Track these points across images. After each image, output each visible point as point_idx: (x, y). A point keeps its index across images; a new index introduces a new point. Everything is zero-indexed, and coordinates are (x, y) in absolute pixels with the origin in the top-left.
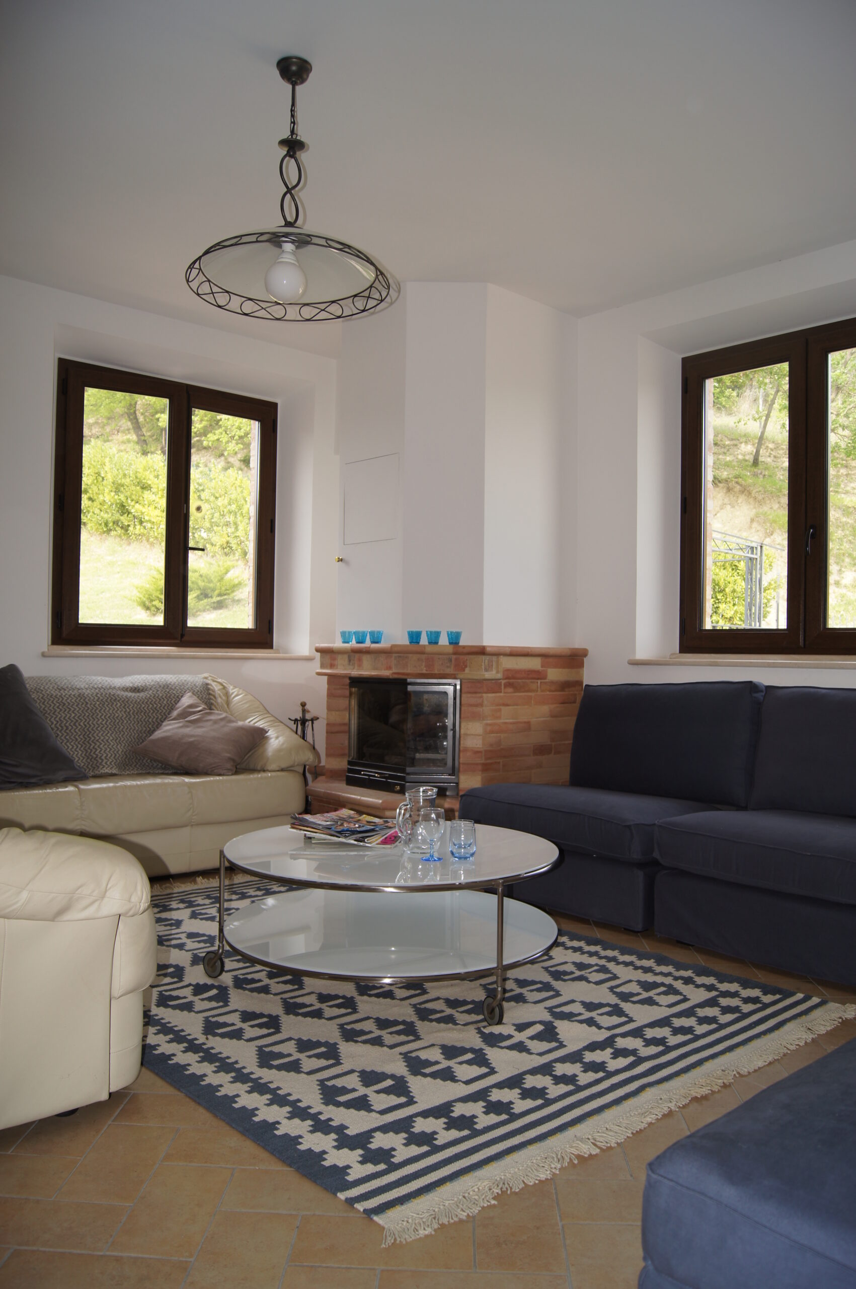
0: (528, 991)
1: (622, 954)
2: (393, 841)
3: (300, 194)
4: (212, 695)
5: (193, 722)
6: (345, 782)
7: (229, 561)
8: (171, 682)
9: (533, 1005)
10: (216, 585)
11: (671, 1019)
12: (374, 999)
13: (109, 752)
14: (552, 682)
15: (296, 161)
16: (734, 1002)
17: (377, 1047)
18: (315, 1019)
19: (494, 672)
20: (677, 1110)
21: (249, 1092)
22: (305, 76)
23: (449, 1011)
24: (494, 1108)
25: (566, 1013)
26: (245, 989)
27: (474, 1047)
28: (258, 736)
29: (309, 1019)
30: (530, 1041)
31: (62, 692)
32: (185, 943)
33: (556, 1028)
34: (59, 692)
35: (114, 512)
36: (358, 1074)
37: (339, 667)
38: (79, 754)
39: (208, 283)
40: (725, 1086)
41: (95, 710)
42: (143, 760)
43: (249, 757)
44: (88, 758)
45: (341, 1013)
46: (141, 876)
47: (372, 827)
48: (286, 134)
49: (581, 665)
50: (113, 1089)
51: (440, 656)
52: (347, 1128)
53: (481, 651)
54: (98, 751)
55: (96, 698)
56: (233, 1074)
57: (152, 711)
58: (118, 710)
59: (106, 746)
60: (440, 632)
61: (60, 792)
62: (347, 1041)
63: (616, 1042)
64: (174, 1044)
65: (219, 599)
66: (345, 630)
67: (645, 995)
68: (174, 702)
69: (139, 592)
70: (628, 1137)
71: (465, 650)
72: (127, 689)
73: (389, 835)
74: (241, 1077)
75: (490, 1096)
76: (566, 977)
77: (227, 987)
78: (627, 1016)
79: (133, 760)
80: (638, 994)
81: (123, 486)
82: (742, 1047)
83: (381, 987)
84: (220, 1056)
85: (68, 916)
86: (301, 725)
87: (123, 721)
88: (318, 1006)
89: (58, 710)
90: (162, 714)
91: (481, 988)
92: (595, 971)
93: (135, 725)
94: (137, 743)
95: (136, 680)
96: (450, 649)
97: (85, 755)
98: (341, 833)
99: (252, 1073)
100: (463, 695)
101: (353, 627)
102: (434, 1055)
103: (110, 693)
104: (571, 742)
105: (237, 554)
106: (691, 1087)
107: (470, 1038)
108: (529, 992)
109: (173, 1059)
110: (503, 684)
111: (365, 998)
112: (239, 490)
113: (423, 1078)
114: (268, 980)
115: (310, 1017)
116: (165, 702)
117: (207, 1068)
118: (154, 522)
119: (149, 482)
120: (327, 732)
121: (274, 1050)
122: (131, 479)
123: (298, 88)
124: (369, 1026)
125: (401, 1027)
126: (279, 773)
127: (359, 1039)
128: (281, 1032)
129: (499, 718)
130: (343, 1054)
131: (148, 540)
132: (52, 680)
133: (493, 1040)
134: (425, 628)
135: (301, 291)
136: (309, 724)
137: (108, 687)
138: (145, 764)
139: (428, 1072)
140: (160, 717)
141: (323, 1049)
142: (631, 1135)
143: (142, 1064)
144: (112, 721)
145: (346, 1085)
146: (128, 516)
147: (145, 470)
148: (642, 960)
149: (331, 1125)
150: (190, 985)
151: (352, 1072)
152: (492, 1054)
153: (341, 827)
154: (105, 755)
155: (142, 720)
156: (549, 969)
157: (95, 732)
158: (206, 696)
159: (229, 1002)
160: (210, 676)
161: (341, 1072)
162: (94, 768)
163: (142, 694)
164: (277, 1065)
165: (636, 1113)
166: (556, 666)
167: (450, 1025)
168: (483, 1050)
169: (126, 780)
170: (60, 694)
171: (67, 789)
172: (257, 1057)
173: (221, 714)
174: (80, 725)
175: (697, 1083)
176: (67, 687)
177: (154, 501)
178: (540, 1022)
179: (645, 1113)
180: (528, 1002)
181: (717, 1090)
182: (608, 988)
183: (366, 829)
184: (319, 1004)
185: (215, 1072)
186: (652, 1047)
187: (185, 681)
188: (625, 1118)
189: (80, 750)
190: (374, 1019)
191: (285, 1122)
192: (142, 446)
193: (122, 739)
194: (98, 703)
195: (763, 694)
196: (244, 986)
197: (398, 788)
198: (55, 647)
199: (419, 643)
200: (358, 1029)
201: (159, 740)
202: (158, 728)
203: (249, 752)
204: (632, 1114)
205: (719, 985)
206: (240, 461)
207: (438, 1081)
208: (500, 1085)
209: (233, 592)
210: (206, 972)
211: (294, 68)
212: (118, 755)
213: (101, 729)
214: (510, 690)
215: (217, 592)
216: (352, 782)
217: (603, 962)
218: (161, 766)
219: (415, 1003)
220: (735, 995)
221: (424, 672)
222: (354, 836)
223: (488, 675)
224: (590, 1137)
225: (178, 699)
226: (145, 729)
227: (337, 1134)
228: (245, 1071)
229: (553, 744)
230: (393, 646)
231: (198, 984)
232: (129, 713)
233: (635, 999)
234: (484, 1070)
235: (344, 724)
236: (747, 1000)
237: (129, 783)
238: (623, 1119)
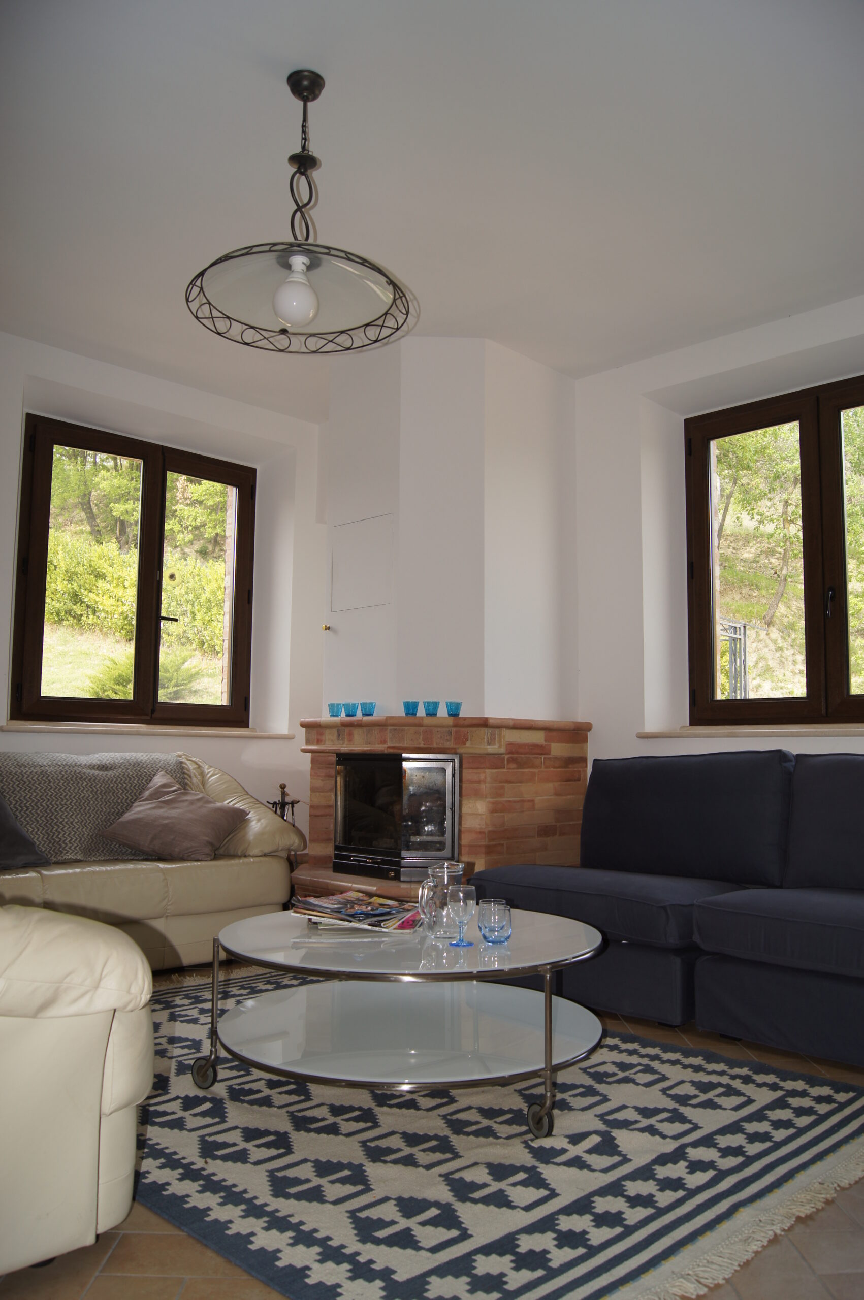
0: (570, 1096)
1: (665, 1051)
2: (412, 925)
3: (311, 212)
4: (186, 774)
5: (166, 802)
6: (332, 869)
7: (186, 651)
8: (142, 760)
9: (580, 1112)
10: (173, 675)
11: (742, 1124)
12: (395, 1110)
13: (74, 835)
14: (556, 758)
15: (307, 178)
16: (806, 1102)
17: (410, 1167)
18: (331, 1136)
19: (497, 746)
20: (783, 1233)
21: (267, 1229)
22: (317, 92)
23: (485, 1123)
24: (568, 1239)
25: (620, 1121)
26: (243, 1102)
27: (526, 1165)
28: (238, 819)
29: (323, 1136)
30: (588, 1155)
31: (22, 769)
32: (166, 1049)
33: (615, 1139)
34: (19, 769)
35: (66, 601)
36: (395, 1202)
37: (327, 743)
38: (41, 838)
39: (207, 306)
40: (828, 1202)
41: (59, 790)
42: (110, 845)
43: (229, 840)
44: (50, 842)
45: (361, 1128)
46: (143, 961)
47: (388, 910)
48: (298, 150)
49: (585, 740)
50: (101, 1230)
51: (439, 729)
52: (394, 1272)
53: (484, 723)
54: (61, 835)
55: (60, 776)
56: (243, 1207)
57: (121, 792)
58: (84, 789)
59: (70, 829)
60: (439, 702)
61: (20, 878)
62: (374, 1161)
63: (687, 1153)
64: (167, 1170)
65: (175, 689)
66: (333, 702)
67: (703, 1097)
68: (146, 781)
69: (92, 681)
70: (736, 1271)
71: (466, 722)
72: (95, 766)
73: (406, 919)
74: (254, 1210)
75: (558, 1225)
76: (610, 1080)
77: (222, 1099)
78: (690, 1122)
79: (100, 845)
80: (696, 1096)
81: (76, 574)
82: (832, 1154)
83: (401, 1096)
84: (224, 1183)
85: (52, 1012)
86: (280, 809)
87: (90, 802)
88: (331, 1120)
89: (18, 789)
90: (133, 794)
91: (517, 1095)
92: (640, 1071)
93: (102, 806)
94: (105, 826)
95: (104, 757)
96: (450, 721)
97: (47, 839)
98: (353, 917)
99: (266, 1205)
100: (465, 771)
101: (341, 699)
102: (480, 1175)
103: (75, 771)
104: (581, 822)
105: (195, 644)
106: (790, 1205)
107: (518, 1154)
108: (572, 1098)
109: (168, 1190)
110: (506, 759)
111: (385, 1109)
112: (197, 579)
113: (473, 1205)
114: (268, 1090)
115: (325, 1133)
116: (135, 781)
117: (209, 1200)
118: (108, 612)
119: (104, 571)
120: (310, 816)
121: (288, 1175)
122: (85, 567)
123: (310, 105)
124: (395, 1142)
125: (434, 1143)
126: (262, 859)
127: (388, 1158)
128: (293, 1153)
129: (501, 795)
130: (371, 1178)
131: (101, 630)
132: (11, 756)
133: (546, 1156)
134: (421, 699)
135: (311, 315)
136: (288, 809)
137: (73, 764)
138: (113, 849)
139: (477, 1198)
140: (130, 798)
141: (347, 1172)
142: (738, 1268)
143: (134, 1199)
144: (77, 802)
145: (383, 1217)
146: (80, 605)
147: (100, 558)
148: (689, 1057)
149: (373, 1269)
150: (177, 1098)
151: (386, 1199)
152: (548, 1172)
153: (352, 910)
154: (69, 839)
155: (111, 800)
156: (588, 1070)
157: (59, 813)
158: (180, 774)
159: (227, 1117)
160: (184, 755)
161: (373, 1200)
162: (57, 853)
163: (110, 773)
164: (295, 1193)
165: (736, 1239)
166: (560, 741)
167: (491, 1139)
168: (537, 1167)
169: (95, 866)
170: (20, 771)
171: (28, 875)
172: (270, 1183)
173: (198, 794)
174: (42, 805)
175: (795, 1199)
176: (28, 764)
177: (108, 590)
178: (596, 1132)
179: (748, 1239)
180: (574, 1109)
181: (820, 1208)
182: (660, 1091)
183: (382, 912)
184: (333, 1118)
185: (221, 1204)
186: (730, 1158)
187: (157, 759)
188: (725, 1246)
189: (41, 833)
190: (401, 1134)
191: (316, 1266)
192: (96, 537)
193: (89, 821)
194: (62, 781)
195: (794, 764)
196: (242, 1098)
197: (393, 874)
198: (14, 722)
199: (416, 714)
200: (384, 1147)
201: (129, 822)
202: (127, 810)
203: (229, 835)
204: (732, 1242)
205: (782, 1084)
206: (197, 552)
207: (492, 1207)
208: (568, 1210)
209: (190, 682)
210: (195, 1083)
211: (306, 83)
212: (83, 840)
213: (65, 810)
214: (513, 766)
215: (173, 682)
216: (340, 868)
217: (645, 1061)
218: (131, 852)
219: (444, 1113)
220: (803, 1094)
221: (422, 746)
222: (369, 920)
223: (491, 749)
224: (690, 1272)
225: (150, 778)
226: (113, 810)
227: (383, 1280)
228: (258, 1202)
229: (558, 824)
230: (388, 718)
231: (187, 1097)
232: (96, 792)
233: (694, 1102)
234: (543, 1193)
235: (330, 807)
236: (820, 1100)
237: (97, 869)
238: (723, 1247)
